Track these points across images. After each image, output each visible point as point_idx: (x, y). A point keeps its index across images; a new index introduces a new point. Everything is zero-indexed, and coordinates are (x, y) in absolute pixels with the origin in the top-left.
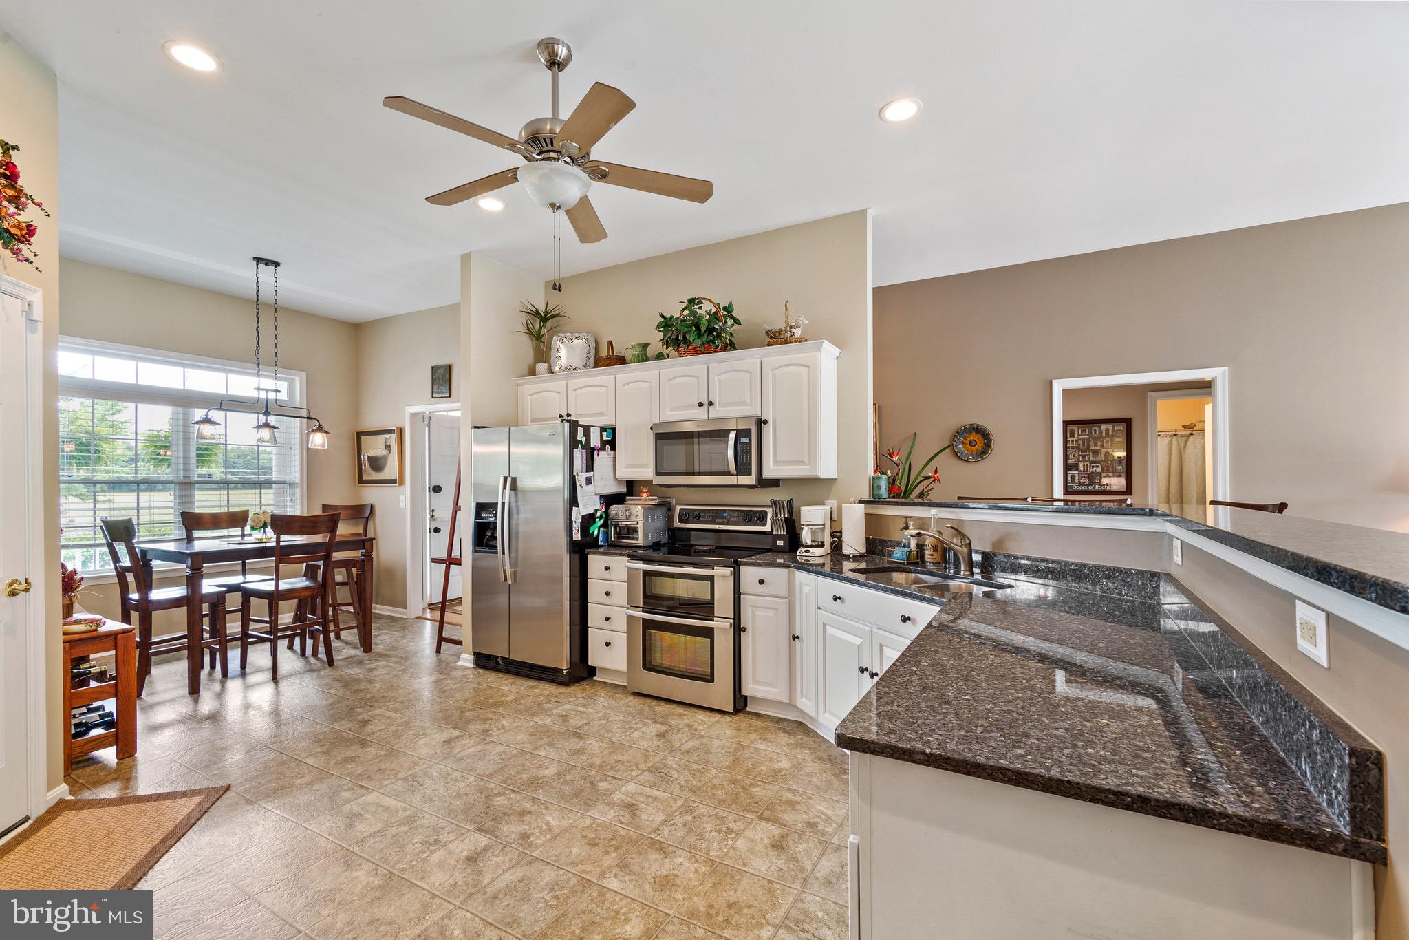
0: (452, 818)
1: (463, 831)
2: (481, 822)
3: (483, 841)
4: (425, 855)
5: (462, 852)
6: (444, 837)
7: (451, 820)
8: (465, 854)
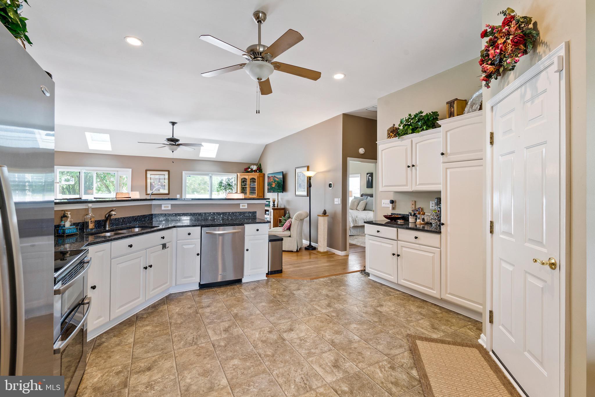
0: (293, 349)
1: (290, 341)
2: (282, 343)
3: (285, 335)
4: (306, 336)
5: (294, 333)
6: (298, 341)
7: (293, 348)
8: (293, 332)
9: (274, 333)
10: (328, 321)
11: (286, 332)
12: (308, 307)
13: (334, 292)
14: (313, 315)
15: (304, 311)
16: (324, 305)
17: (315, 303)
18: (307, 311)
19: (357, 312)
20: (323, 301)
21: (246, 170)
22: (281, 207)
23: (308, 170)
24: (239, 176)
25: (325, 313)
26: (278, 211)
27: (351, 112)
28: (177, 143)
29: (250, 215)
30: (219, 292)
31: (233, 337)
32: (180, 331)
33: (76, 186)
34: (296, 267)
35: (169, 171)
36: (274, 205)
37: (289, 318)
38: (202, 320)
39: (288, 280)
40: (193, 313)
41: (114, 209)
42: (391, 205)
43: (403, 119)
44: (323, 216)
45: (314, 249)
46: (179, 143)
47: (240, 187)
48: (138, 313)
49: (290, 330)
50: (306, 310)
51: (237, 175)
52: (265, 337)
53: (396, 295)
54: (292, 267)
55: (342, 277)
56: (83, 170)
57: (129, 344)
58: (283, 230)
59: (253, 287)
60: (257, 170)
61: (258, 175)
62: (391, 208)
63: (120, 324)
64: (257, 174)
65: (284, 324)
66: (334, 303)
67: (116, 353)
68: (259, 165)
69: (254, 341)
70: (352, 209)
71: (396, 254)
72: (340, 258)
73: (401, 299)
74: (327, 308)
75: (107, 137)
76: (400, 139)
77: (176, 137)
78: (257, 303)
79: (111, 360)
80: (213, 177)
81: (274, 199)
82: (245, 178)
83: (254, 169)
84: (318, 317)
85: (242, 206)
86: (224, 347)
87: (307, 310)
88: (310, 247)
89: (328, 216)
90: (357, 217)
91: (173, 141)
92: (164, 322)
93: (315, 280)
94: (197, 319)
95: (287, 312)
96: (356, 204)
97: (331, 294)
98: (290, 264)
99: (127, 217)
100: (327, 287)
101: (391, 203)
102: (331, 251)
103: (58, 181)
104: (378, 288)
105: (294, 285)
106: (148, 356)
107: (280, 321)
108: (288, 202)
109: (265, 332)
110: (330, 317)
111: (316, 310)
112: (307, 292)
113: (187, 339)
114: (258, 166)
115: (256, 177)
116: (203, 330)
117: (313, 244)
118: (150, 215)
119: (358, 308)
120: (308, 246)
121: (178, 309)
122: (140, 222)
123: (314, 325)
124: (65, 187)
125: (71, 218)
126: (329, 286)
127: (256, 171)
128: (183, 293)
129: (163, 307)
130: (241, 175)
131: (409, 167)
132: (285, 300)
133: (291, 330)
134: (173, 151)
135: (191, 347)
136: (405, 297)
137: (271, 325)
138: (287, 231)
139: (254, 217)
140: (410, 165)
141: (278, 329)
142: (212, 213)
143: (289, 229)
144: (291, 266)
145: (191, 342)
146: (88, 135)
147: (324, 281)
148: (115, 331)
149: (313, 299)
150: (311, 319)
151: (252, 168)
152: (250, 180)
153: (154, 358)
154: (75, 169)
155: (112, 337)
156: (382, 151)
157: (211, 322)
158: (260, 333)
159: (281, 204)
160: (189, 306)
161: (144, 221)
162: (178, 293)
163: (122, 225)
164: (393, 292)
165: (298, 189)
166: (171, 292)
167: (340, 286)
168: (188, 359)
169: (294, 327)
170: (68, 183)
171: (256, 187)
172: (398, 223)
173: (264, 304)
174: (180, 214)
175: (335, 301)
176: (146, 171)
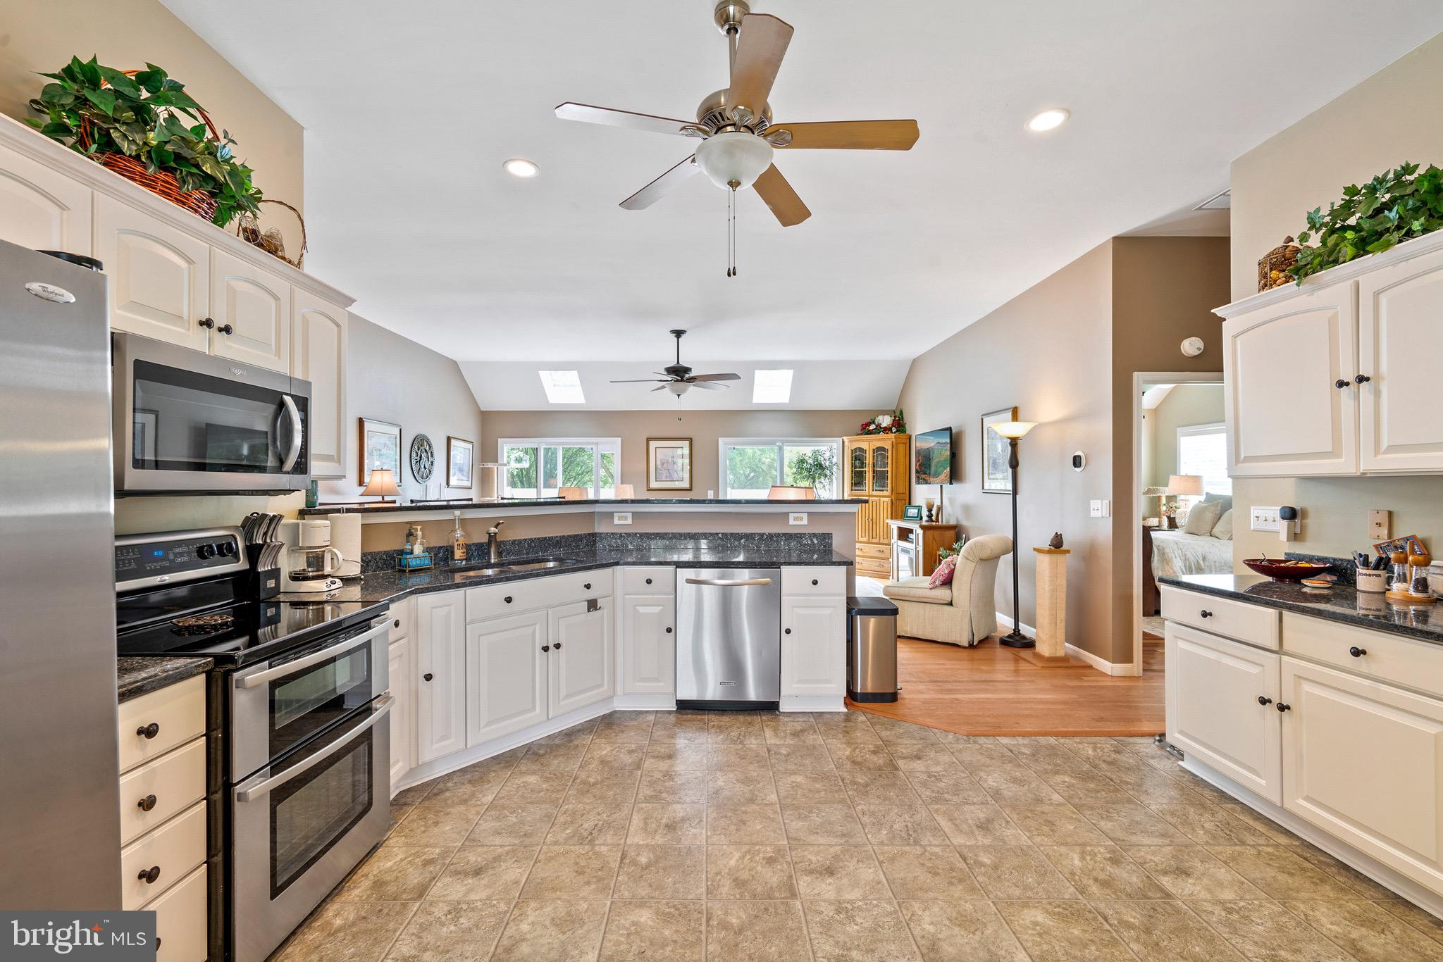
9: (779, 867)
10: (954, 874)
11: (813, 873)
12: (917, 817)
13: (1026, 787)
14: (916, 842)
15: (896, 826)
16: (970, 822)
17: (943, 808)
18: (907, 826)
19: (1073, 874)
20: (972, 808)
21: (865, 430)
22: (949, 522)
23: (1015, 417)
24: (846, 444)
25: (960, 846)
26: (936, 533)
27: (1138, 228)
28: (687, 376)
29: (816, 541)
30: (713, 726)
31: (675, 849)
32: (580, 803)
33: (531, 471)
34: (945, 690)
35: (691, 439)
36: (930, 516)
37: (843, 835)
38: (639, 786)
39: (902, 723)
40: (631, 764)
41: (501, 522)
42: (1283, 526)
43: (1318, 210)
44: (1049, 552)
45: (1029, 644)
46: (692, 374)
47: (850, 472)
48: (534, 743)
49: (825, 870)
50: (904, 824)
51: (843, 442)
52: (750, 870)
53: (1268, 846)
54: (934, 690)
55: (1080, 746)
56: (542, 444)
57: (483, 804)
58: (931, 586)
59: (799, 728)
60: (893, 425)
61: (893, 440)
62: (1283, 536)
63: (493, 758)
64: (891, 436)
65: (821, 848)
66: (1008, 822)
67: (450, 819)
68: (898, 414)
69: (718, 873)
70: (1195, 532)
71: (1276, 700)
72: (1109, 684)
73: (1282, 870)
74: (973, 832)
75: (573, 376)
76: (1306, 285)
77: (684, 362)
78: (786, 772)
79: (436, 830)
80: (785, 448)
81: (929, 501)
82: (861, 450)
83: (884, 425)
84: (931, 854)
85: (794, 520)
86: (642, 868)
87: (909, 824)
88: (1017, 638)
89: (1068, 552)
90: (1204, 559)
91: (679, 373)
92: (566, 774)
93: (982, 740)
94: (629, 781)
95: (848, 817)
96: (1209, 516)
97: (1009, 790)
98: (931, 682)
99: (539, 539)
100: (1008, 768)
101: (1283, 518)
102: (1084, 659)
103: (505, 462)
104: (1203, 806)
105: (913, 742)
106: (493, 843)
107: (812, 838)
108: (967, 509)
109: (757, 858)
110: (967, 864)
111: (936, 830)
112: (938, 769)
113: (582, 825)
114: (895, 417)
115: (888, 446)
116: (626, 812)
117: (1026, 630)
118: (589, 534)
119: (1083, 858)
120: (1009, 636)
121: (609, 749)
122: (568, 550)
123: (902, 875)
124: (515, 474)
125: (423, 537)
126: (1019, 766)
127: (890, 429)
128: (641, 712)
129: (584, 739)
130: (851, 441)
131: (1341, 384)
132: (863, 780)
133: (830, 871)
134: (679, 395)
135: (577, 847)
136: (1307, 865)
137: (783, 843)
138: (942, 588)
139: (825, 546)
140: (1349, 376)
141: (795, 859)
142: (720, 535)
143: (948, 582)
144: (931, 686)
145: (585, 834)
146: (545, 375)
147: (1011, 747)
148: (477, 771)
149: (946, 796)
150: (903, 854)
151: (880, 422)
152: (874, 453)
153: (500, 850)
154: (530, 443)
155: (466, 782)
156: (1235, 337)
157: (651, 797)
158: (743, 857)
159: (949, 515)
160: (633, 746)
161: (577, 547)
162: (629, 711)
163: (527, 554)
164: (1262, 834)
165: (989, 475)
166: (617, 707)
167: (1057, 773)
168: (555, 875)
169: (841, 864)
170: (519, 466)
171: (889, 469)
172: (1305, 590)
173: (798, 780)
174: (651, 534)
175: (1015, 816)
176: (648, 440)
